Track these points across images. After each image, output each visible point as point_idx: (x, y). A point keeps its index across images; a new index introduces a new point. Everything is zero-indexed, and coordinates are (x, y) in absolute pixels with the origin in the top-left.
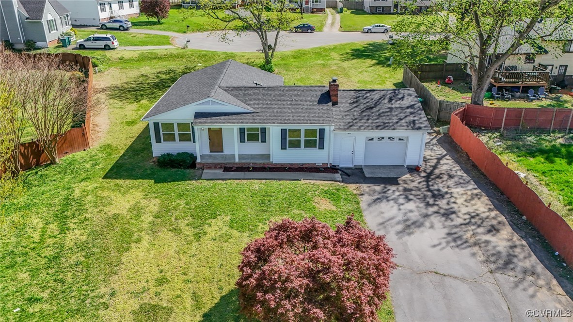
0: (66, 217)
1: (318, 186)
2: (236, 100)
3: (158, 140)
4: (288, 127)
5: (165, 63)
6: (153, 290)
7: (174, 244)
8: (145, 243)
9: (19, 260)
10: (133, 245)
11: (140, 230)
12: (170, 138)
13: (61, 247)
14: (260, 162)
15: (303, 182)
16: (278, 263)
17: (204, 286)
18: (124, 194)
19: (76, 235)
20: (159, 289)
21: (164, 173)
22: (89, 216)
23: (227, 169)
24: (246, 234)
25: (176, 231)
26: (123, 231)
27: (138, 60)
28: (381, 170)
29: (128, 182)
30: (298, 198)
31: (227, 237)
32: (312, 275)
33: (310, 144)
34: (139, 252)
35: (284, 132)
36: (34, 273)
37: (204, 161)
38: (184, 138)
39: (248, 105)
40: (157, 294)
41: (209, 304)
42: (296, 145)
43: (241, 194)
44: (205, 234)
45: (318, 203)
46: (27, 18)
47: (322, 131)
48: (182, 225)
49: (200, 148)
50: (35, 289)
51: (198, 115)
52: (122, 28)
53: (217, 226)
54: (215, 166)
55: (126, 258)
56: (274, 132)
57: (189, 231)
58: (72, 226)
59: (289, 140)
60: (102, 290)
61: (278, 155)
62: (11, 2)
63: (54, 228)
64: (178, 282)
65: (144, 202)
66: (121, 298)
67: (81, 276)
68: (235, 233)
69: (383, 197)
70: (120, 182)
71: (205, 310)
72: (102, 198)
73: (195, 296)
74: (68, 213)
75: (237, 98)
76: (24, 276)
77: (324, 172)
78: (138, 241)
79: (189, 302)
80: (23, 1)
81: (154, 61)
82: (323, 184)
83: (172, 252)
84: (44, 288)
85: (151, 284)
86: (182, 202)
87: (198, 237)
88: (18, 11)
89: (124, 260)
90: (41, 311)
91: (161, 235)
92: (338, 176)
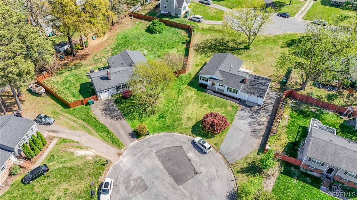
0: (179, 94)
1: (231, 103)
2: (221, 76)
3: (201, 80)
4: (229, 87)
5: (216, 34)
6: (190, 115)
7: (196, 107)
8: (191, 105)
9: (171, 101)
10: (189, 105)
11: (191, 102)
12: (203, 80)
13: (178, 101)
14: (221, 92)
15: (229, 101)
16: (208, 120)
17: (199, 117)
18: (190, 91)
19: (180, 99)
20: (191, 115)
21: (200, 88)
22: (183, 95)
23: (214, 92)
24: (210, 110)
25: (198, 104)
26: (188, 101)
27: (208, 30)
28: (251, 103)
29: (192, 88)
30: (225, 105)
31: (206, 109)
32: (212, 123)
33: (233, 92)
34: (190, 106)
35: (228, 88)
36: (173, 104)
37: (209, 88)
38: (207, 81)
39: (223, 78)
40: (191, 116)
41: (198, 120)
42: (231, 91)
43: (213, 100)
44: (203, 107)
45: (228, 108)
46: (177, 7)
47: (237, 91)
48: (199, 103)
49: (209, 83)
50: (173, 108)
51: (210, 78)
52: (208, 4)
53: (205, 106)
54: (211, 90)
55: (188, 107)
56: (226, 87)
57: (200, 105)
58: (180, 96)
59: (229, 90)
60: (183, 112)
61: (226, 92)
62: (174, 1)
63: (177, 95)
64: (195, 115)
65: (194, 95)
66: (185, 114)
67: (180, 108)
68: (208, 109)
69: (243, 110)
70: (190, 87)
71: (197, 121)
72: (186, 91)
73: (197, 118)
74: (179, 93)
75: (221, 75)
76: (172, 105)
77: (235, 99)
78: (190, 104)
79: (195, 119)
80: (177, 1)
81: (213, 32)
82: (232, 102)
83: (195, 109)
84: (174, 108)
85: (191, 113)
86: (201, 98)
87: (201, 107)
88: (175, 4)
89: (187, 107)
90: (174, 112)
91: (195, 104)
92: (238, 102)
